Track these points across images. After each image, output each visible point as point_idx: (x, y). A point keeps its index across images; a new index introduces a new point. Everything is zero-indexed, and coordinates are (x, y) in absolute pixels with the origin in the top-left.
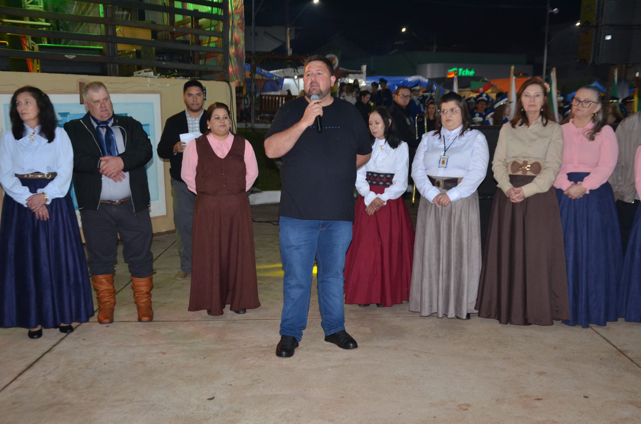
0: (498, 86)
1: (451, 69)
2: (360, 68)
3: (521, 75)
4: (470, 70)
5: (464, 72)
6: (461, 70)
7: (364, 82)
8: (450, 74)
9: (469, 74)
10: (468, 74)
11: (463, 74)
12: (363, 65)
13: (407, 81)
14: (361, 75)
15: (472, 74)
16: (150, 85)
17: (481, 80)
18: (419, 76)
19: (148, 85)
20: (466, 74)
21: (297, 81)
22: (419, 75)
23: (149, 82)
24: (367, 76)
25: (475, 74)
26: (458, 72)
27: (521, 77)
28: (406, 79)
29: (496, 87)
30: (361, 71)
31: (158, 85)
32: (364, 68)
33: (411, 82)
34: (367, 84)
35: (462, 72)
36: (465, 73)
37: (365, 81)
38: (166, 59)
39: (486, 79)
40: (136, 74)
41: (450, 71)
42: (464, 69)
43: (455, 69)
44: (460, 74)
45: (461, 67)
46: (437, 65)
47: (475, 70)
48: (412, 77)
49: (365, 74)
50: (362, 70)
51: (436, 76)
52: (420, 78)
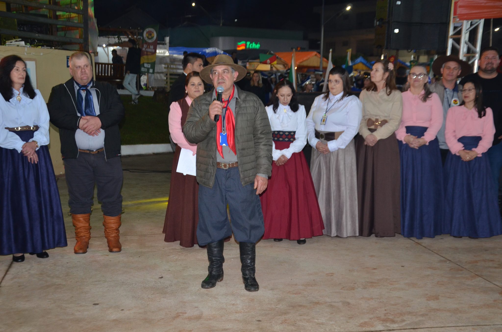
0: (282, 59)
1: (240, 41)
2: (163, 40)
3: (299, 49)
4: (256, 43)
5: (251, 45)
6: (248, 43)
7: (167, 52)
8: (239, 47)
10: (254, 46)
11: (251, 47)
12: (166, 36)
13: (205, 52)
14: (165, 46)
15: (258, 47)
16: (27, 54)
17: (268, 53)
19: (26, 54)
20: (253, 47)
21: (106, 49)
22: (215, 47)
23: (26, 51)
24: (170, 46)
25: (260, 47)
26: (246, 45)
27: (299, 51)
28: (204, 50)
29: (280, 59)
30: (165, 42)
31: (34, 53)
32: (167, 39)
33: (208, 53)
34: (170, 53)
35: (249, 45)
36: (252, 46)
37: (168, 52)
38: (26, 30)
39: (272, 52)
40: (8, 43)
41: (239, 44)
42: (251, 43)
43: (243, 42)
44: (248, 47)
45: (249, 41)
46: (227, 39)
47: (260, 44)
48: (209, 49)
49: (168, 44)
50: (166, 41)
51: (227, 48)
52: (217, 50)
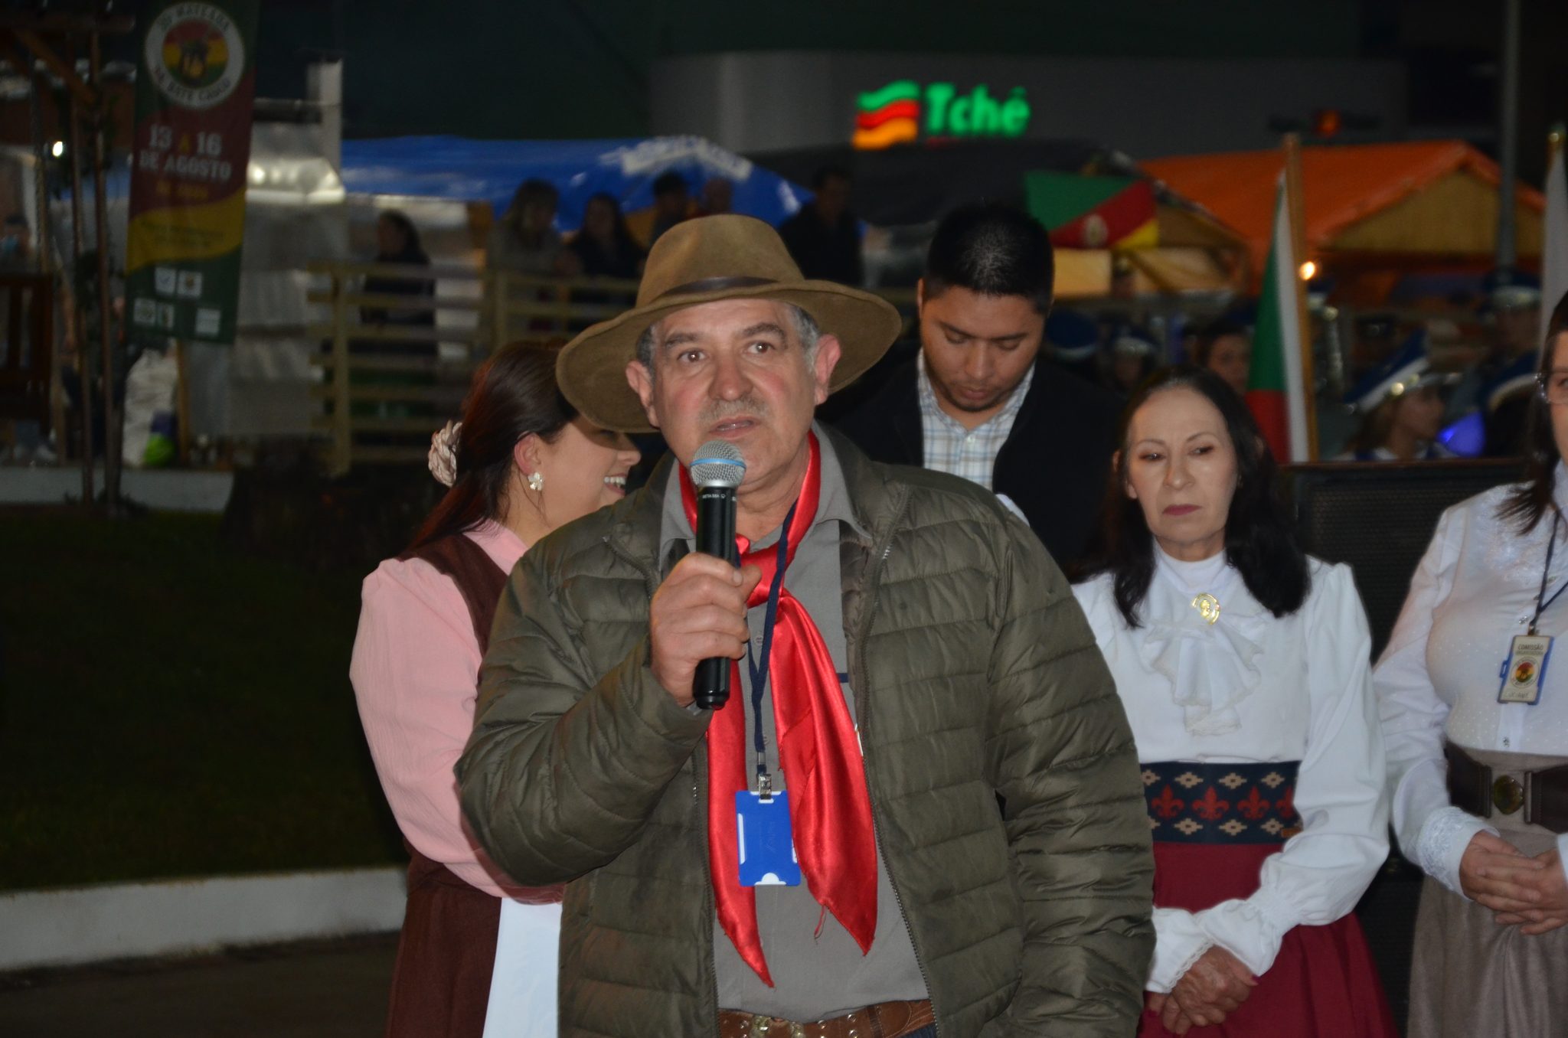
0: (1199, 205)
1: (875, 86)
2: (298, 86)
3: (1328, 126)
4: (1000, 96)
5: (960, 107)
6: (939, 95)
7: (331, 178)
8: (869, 124)
9: (993, 124)
10: (986, 119)
11: (958, 124)
12: (316, 60)
13: (616, 173)
14: (315, 130)
15: (1016, 120)
17: (1089, 169)
18: (693, 139)
20: (977, 123)
22: (687, 134)
24: (346, 135)
25: (1032, 121)
26: (919, 110)
27: (1330, 143)
28: (607, 159)
29: (1186, 208)
30: (310, 103)
32: (328, 82)
33: (641, 179)
34: (349, 187)
35: (949, 106)
36: (967, 115)
37: (337, 171)
39: (1121, 158)
41: (873, 101)
42: (963, 91)
43: (901, 91)
44: (935, 121)
45: (942, 79)
46: (782, 68)
47: (1030, 100)
48: (642, 147)
49: (334, 120)
50: (316, 96)
51: (780, 139)
52: (702, 151)
